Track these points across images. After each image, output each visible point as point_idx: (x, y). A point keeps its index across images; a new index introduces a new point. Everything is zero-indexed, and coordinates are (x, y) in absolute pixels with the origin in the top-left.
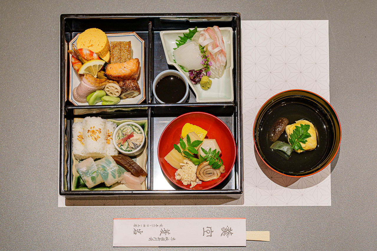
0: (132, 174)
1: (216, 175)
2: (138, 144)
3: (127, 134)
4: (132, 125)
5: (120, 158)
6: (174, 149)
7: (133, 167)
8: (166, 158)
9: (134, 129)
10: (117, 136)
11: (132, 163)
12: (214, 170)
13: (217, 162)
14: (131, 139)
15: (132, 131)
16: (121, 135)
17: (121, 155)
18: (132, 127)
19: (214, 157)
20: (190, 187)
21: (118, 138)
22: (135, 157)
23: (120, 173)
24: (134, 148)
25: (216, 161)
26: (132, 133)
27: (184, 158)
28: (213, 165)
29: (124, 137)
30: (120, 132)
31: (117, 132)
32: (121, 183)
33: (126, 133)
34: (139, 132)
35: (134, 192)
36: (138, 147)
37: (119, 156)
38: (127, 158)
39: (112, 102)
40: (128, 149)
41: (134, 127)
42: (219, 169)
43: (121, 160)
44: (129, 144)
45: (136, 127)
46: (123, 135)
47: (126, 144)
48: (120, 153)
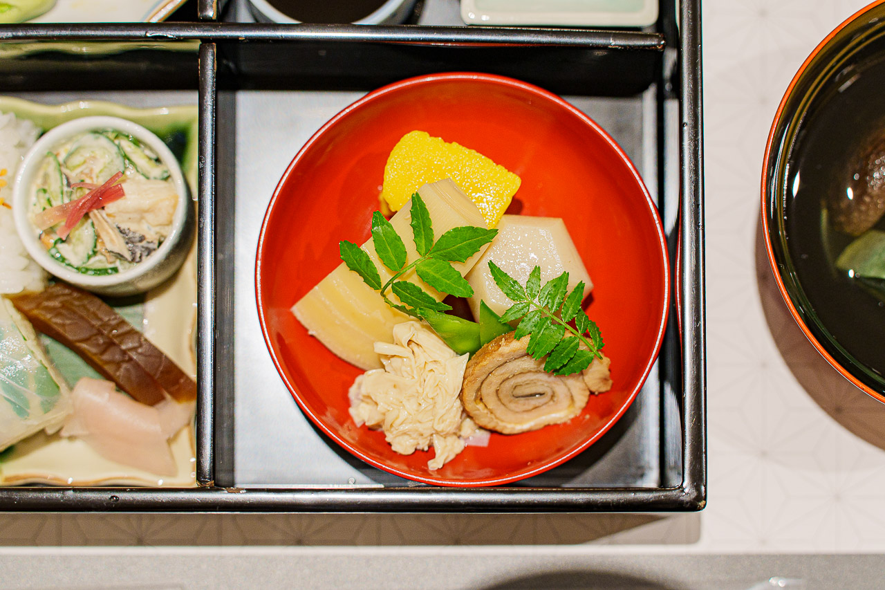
0: (120, 388)
1: (566, 402)
2: (151, 235)
3: (88, 181)
4: (119, 134)
5: (55, 303)
6: (342, 269)
7: (124, 352)
8: (302, 310)
9: (126, 157)
10: (34, 189)
11: (121, 331)
12: (552, 379)
13: (571, 341)
14: (111, 207)
15: (118, 164)
16: (55, 184)
17: (58, 289)
18: (119, 147)
19: (557, 314)
20: (430, 463)
21: (44, 203)
22: (138, 298)
23: (50, 390)
24: (128, 255)
25: (568, 335)
26: (113, 179)
27: (395, 315)
28: (549, 355)
29: (75, 197)
30: (51, 168)
31: (37, 167)
32: (64, 433)
33: (83, 177)
34: (156, 171)
35: (123, 496)
36: (149, 251)
37: (51, 297)
38: (95, 306)
39: (10, 7)
40: (97, 262)
41: (127, 146)
42: (582, 374)
43: (58, 315)
44: (97, 237)
45: (137, 142)
46: (69, 185)
47: (85, 233)
48: (53, 279)
